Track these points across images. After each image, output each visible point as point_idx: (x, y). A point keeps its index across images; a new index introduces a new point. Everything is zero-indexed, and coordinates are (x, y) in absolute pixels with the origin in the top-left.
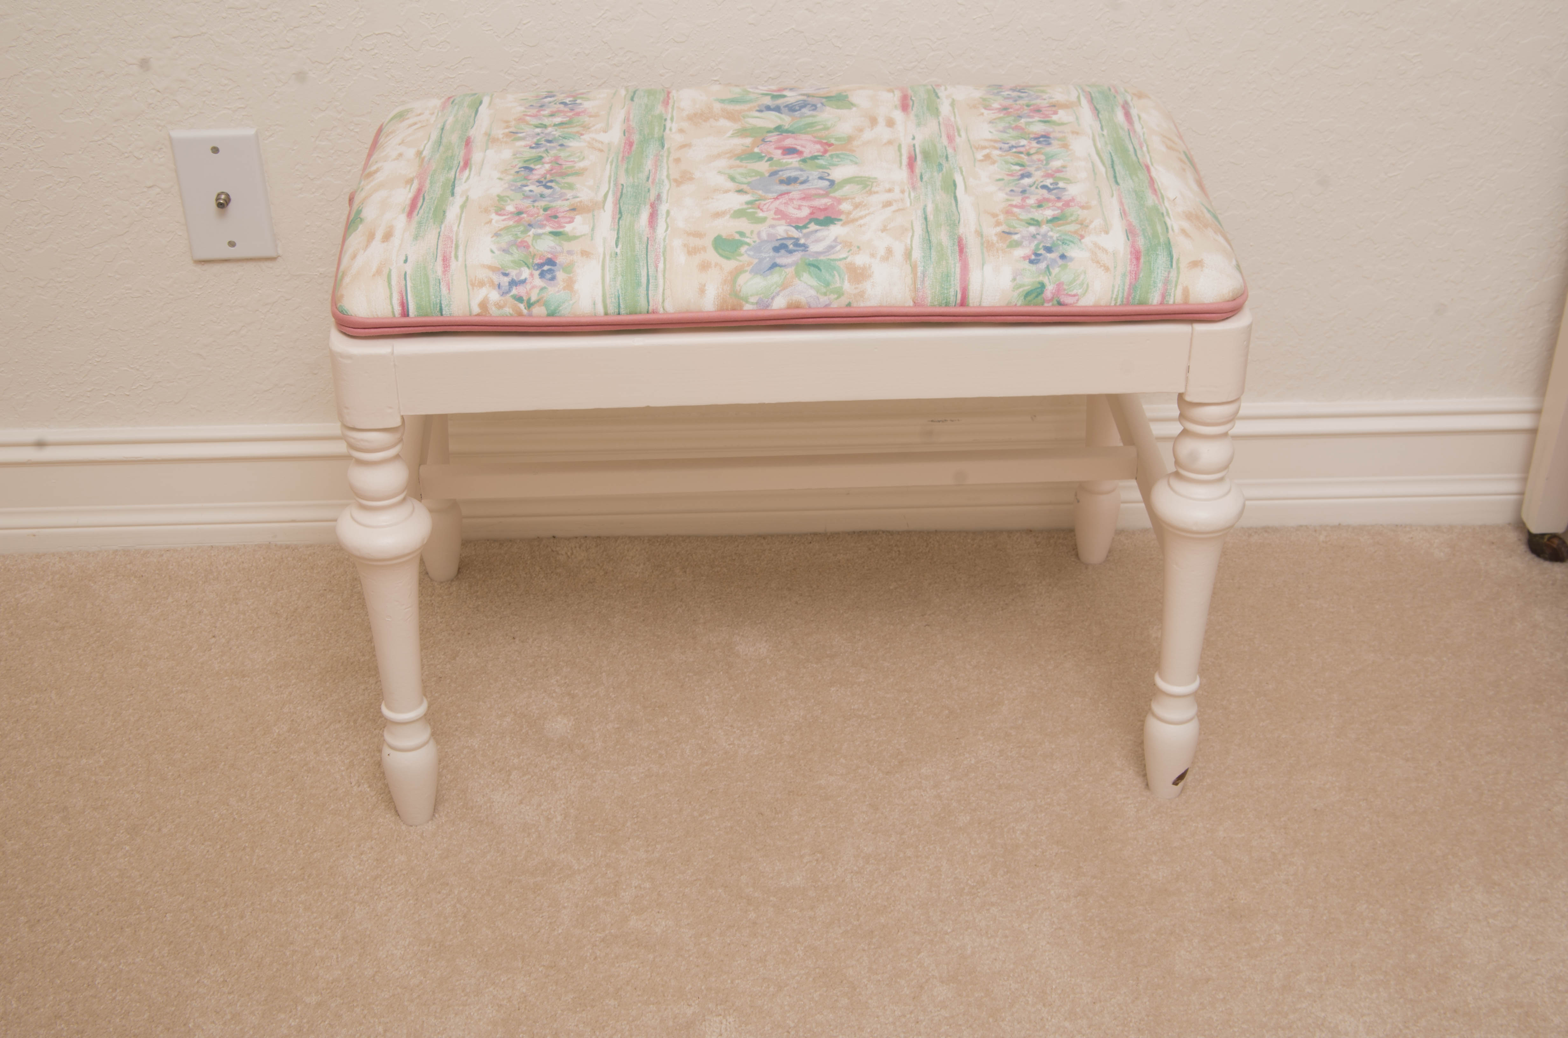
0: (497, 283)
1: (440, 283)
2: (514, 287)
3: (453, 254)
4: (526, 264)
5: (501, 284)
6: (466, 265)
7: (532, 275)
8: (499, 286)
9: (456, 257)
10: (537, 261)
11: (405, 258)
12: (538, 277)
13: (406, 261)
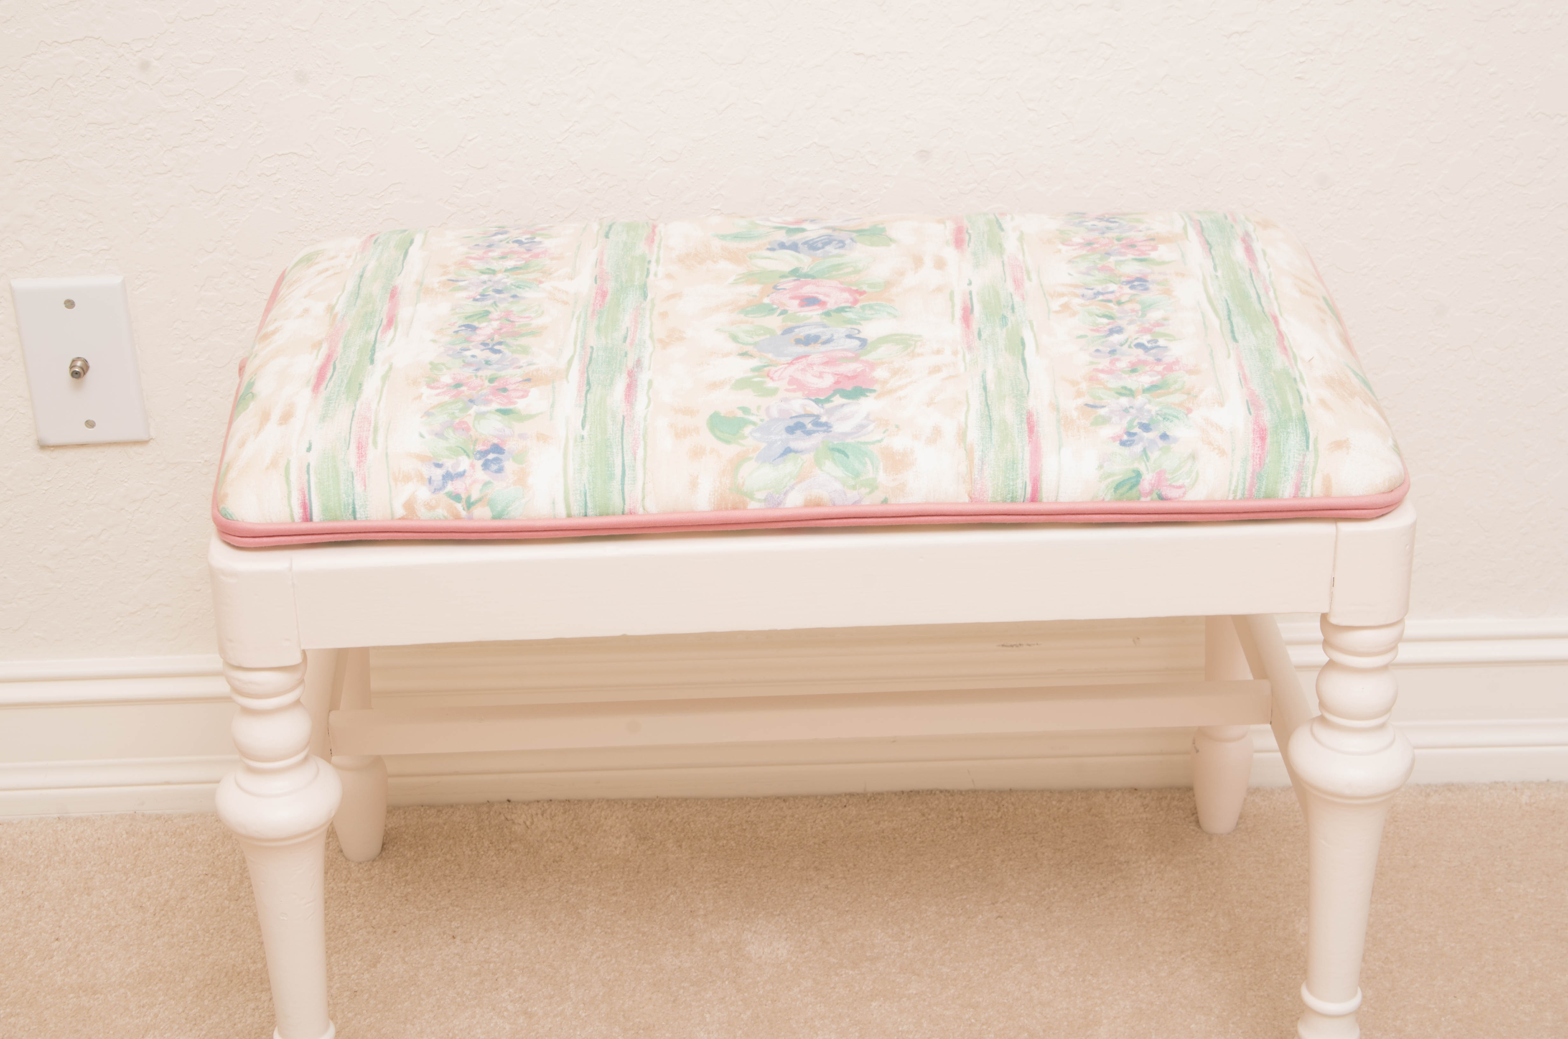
0: (427, 477)
1: (353, 477)
2: (450, 482)
3: (370, 440)
4: (465, 452)
5: (433, 478)
6: (387, 453)
7: (472, 466)
8: (430, 480)
9: (375, 443)
10: (480, 447)
11: (307, 446)
12: (481, 468)
13: (309, 449)
